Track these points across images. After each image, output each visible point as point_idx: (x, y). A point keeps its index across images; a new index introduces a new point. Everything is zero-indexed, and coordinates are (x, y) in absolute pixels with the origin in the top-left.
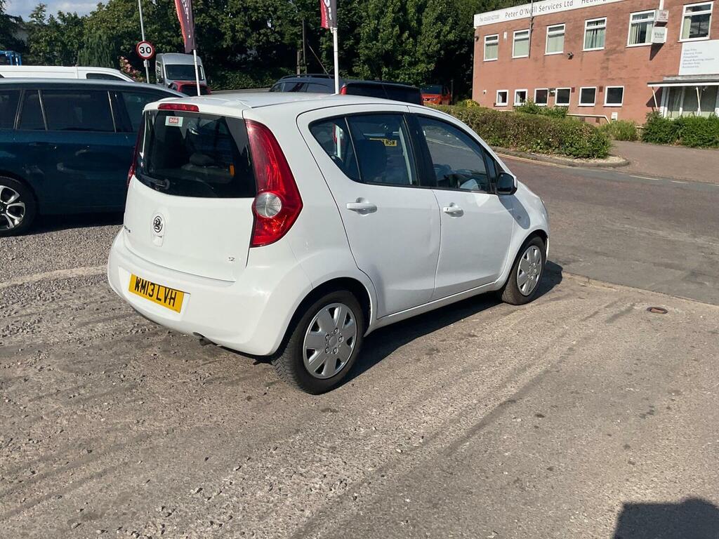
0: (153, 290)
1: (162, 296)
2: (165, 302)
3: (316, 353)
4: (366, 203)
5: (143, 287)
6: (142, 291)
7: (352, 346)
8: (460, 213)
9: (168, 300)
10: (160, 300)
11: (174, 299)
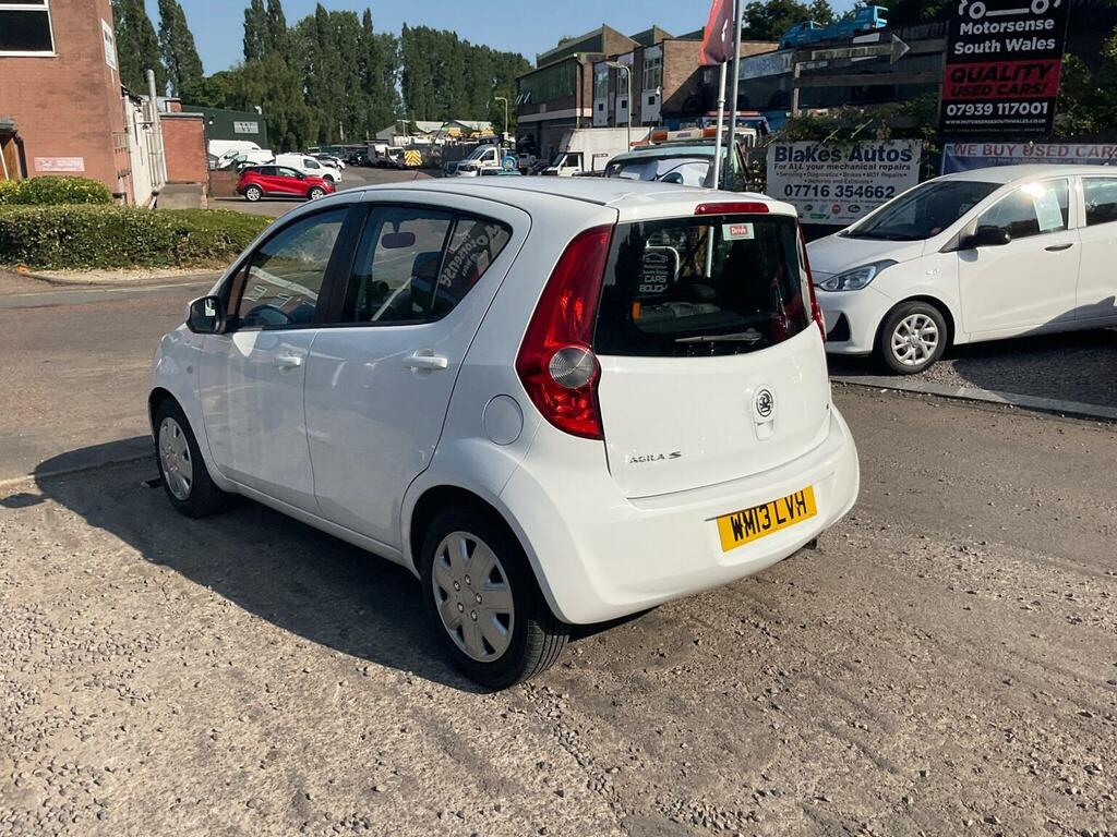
0: (767, 517)
1: (784, 514)
2: (792, 517)
5: (750, 524)
6: (750, 532)
9: (795, 511)
10: (784, 520)
11: (803, 503)
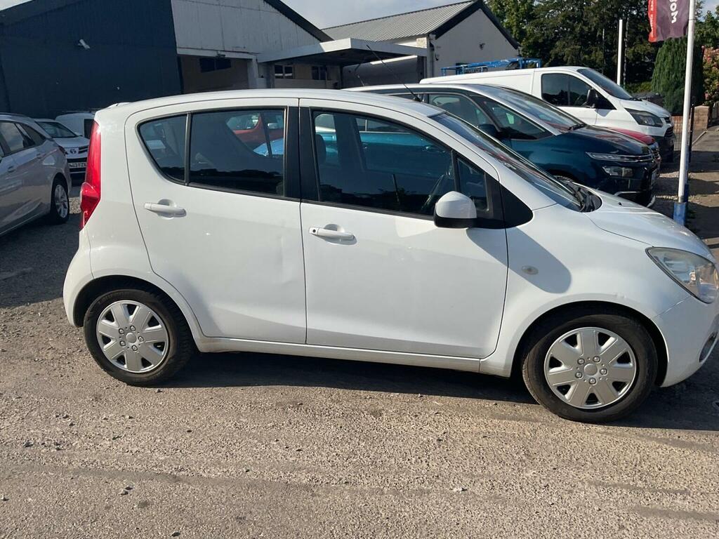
3: (112, 342)
4: (175, 206)
7: (163, 353)
8: (350, 240)
